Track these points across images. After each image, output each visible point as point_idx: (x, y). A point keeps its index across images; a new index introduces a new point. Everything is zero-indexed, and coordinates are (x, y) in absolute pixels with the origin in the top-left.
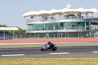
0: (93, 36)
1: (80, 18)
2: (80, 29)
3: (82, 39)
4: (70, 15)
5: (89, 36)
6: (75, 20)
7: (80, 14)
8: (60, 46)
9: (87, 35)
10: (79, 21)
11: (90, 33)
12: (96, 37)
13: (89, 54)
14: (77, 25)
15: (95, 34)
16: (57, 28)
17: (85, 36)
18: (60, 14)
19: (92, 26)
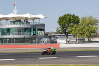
0: (39, 42)
1: (27, 24)
2: (27, 35)
3: (29, 45)
4: (17, 21)
5: (35, 42)
6: (22, 26)
7: (27, 20)
8: (6, 52)
9: (34, 41)
10: (26, 27)
11: (37, 39)
12: (42, 43)
13: (35, 61)
14: (24, 30)
15: (42, 40)
16: (3, 34)
17: (32, 42)
18: (7, 19)
19: (39, 32)
